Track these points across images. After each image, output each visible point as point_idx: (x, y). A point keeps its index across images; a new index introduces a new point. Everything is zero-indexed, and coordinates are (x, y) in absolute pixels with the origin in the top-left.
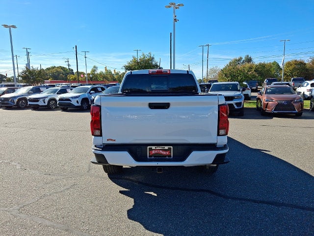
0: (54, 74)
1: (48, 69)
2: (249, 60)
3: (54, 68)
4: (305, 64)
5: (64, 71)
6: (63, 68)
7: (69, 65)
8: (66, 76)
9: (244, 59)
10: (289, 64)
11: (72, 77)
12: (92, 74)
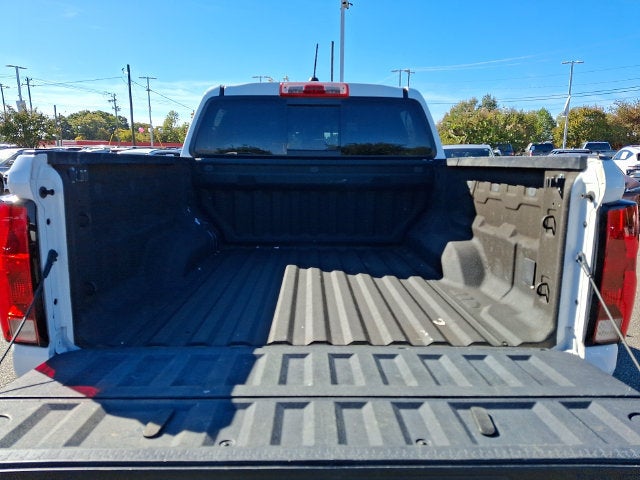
0: (86, 127)
1: (74, 117)
2: (491, 105)
3: (86, 113)
4: (604, 116)
5: (108, 120)
6: (105, 115)
7: (116, 109)
8: (112, 132)
9: (480, 103)
10: (572, 115)
11: (123, 134)
12: (167, 128)
